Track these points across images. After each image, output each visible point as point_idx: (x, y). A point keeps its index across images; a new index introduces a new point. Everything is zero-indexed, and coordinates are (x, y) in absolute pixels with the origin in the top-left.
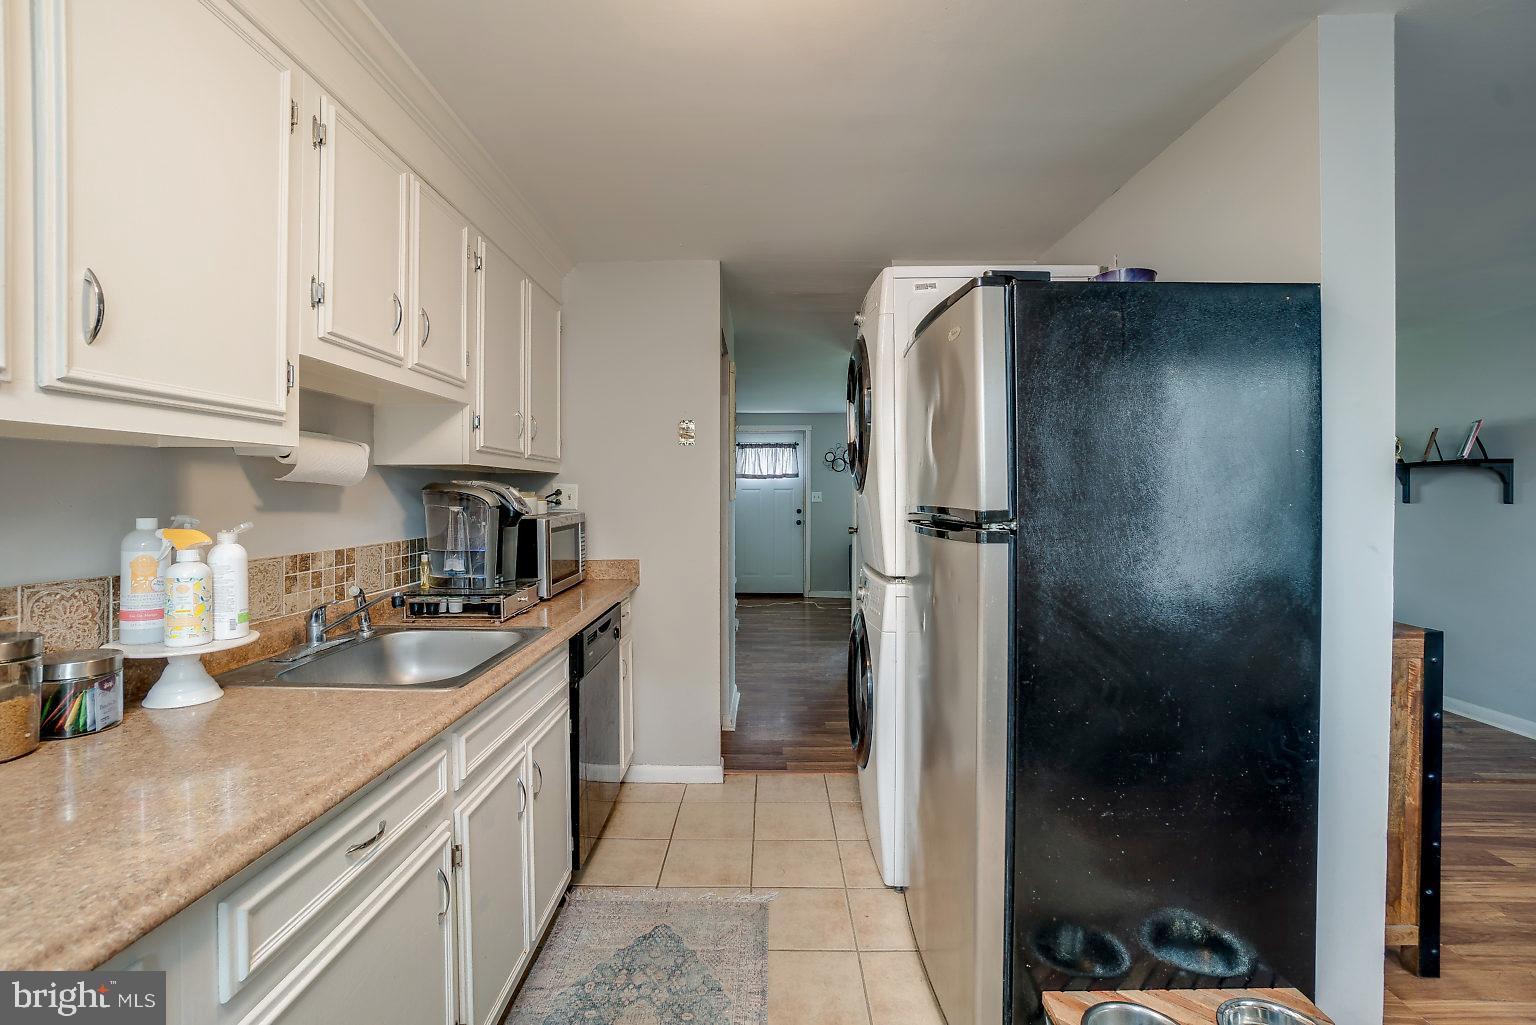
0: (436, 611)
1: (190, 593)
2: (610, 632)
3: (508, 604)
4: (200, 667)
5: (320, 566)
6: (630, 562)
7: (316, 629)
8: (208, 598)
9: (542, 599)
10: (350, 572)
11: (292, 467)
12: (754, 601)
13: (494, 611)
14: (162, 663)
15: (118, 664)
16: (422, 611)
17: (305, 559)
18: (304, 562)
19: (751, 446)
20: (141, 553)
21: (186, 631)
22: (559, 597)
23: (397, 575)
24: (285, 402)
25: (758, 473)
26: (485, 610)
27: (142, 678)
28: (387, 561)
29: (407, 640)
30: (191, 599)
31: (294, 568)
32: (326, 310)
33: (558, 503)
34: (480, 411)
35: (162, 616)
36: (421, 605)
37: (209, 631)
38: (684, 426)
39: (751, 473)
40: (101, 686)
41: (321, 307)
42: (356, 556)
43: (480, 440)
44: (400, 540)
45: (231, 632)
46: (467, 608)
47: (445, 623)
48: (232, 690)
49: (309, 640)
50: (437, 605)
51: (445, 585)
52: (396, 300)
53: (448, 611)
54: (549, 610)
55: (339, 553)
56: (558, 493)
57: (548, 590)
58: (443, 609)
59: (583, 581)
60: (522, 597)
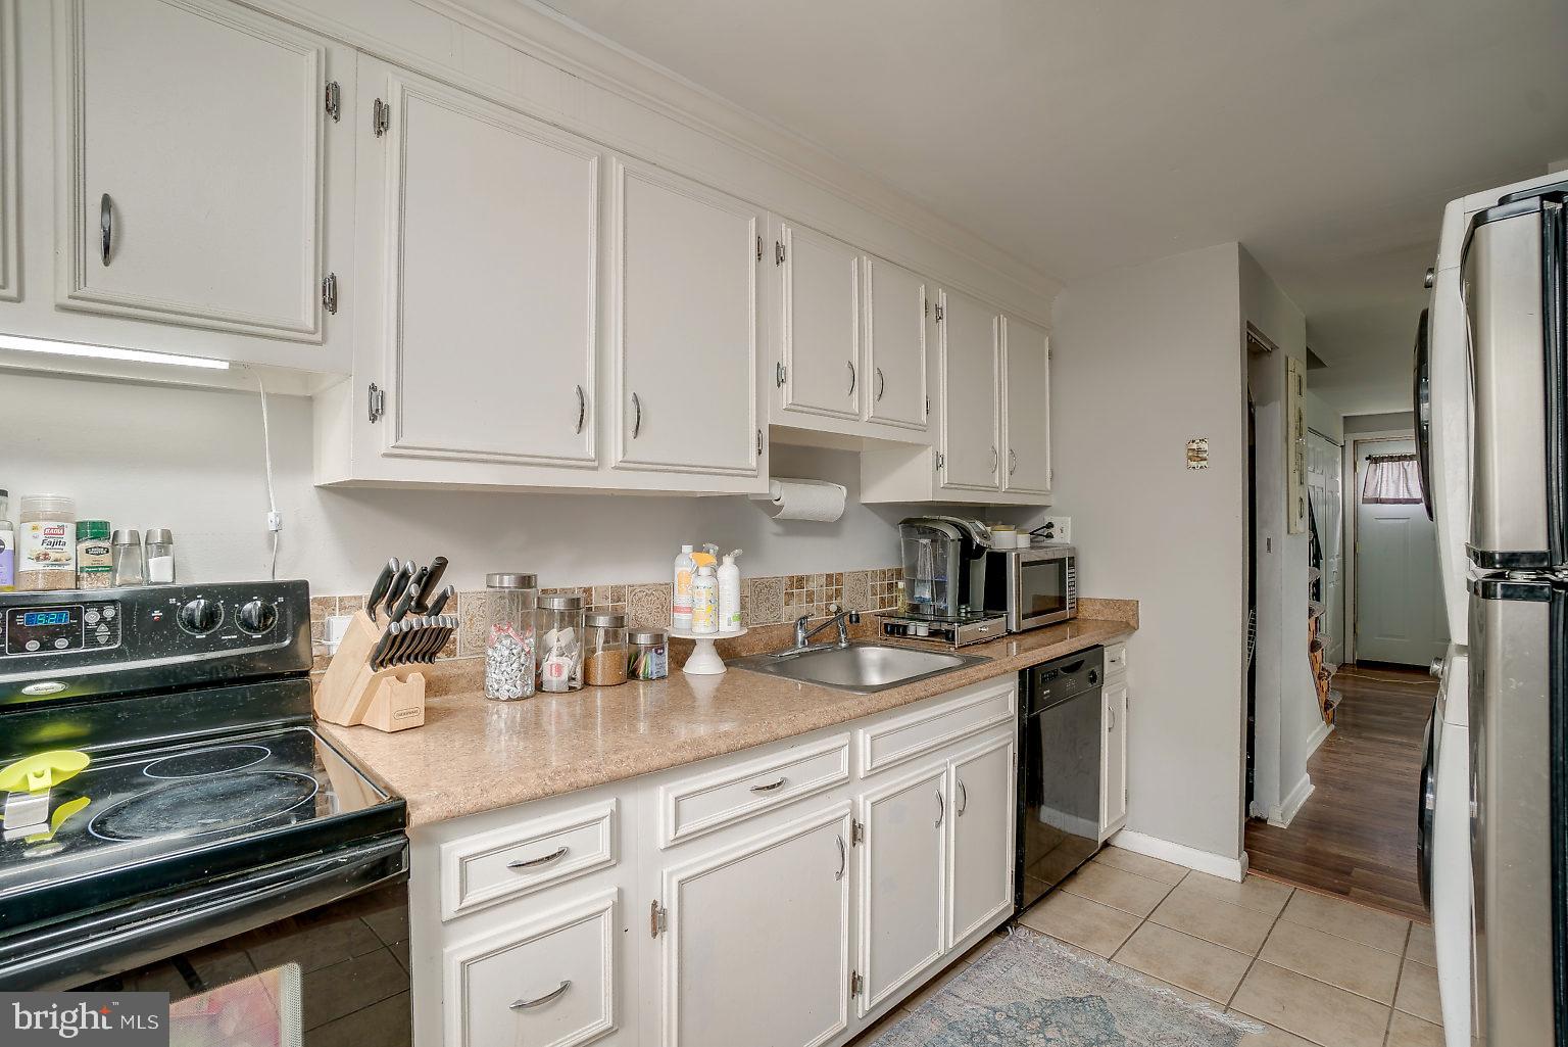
0: (905, 633)
1: (703, 597)
2: (1084, 673)
3: (963, 632)
4: (713, 649)
5: (813, 586)
6: (1127, 603)
7: (801, 635)
8: (715, 601)
9: (1010, 633)
10: (838, 593)
11: (781, 507)
12: (1395, 674)
13: (949, 636)
14: (693, 642)
15: (665, 639)
16: (895, 632)
17: (800, 579)
18: (800, 581)
19: (1391, 459)
20: (684, 568)
21: (701, 622)
22: (1033, 633)
23: (882, 599)
24: (755, 460)
25: (1404, 495)
26: (942, 636)
27: (681, 650)
28: (873, 586)
29: (872, 655)
30: (704, 601)
31: (791, 586)
32: (787, 388)
33: (1050, 536)
34: (943, 450)
35: (691, 612)
36: (893, 626)
37: (716, 623)
38: (1195, 446)
39: (1392, 496)
40: (656, 652)
41: (785, 386)
42: (845, 580)
43: (944, 476)
44: (886, 568)
45: (729, 628)
46: (933, 634)
47: (913, 644)
48: (731, 669)
49: (795, 643)
50: (905, 628)
51: (915, 610)
52: (851, 366)
53: (916, 635)
54: (1019, 646)
55: (829, 576)
56: (1050, 525)
57: (1018, 625)
58: (911, 631)
59: (1071, 619)
60: (984, 628)
